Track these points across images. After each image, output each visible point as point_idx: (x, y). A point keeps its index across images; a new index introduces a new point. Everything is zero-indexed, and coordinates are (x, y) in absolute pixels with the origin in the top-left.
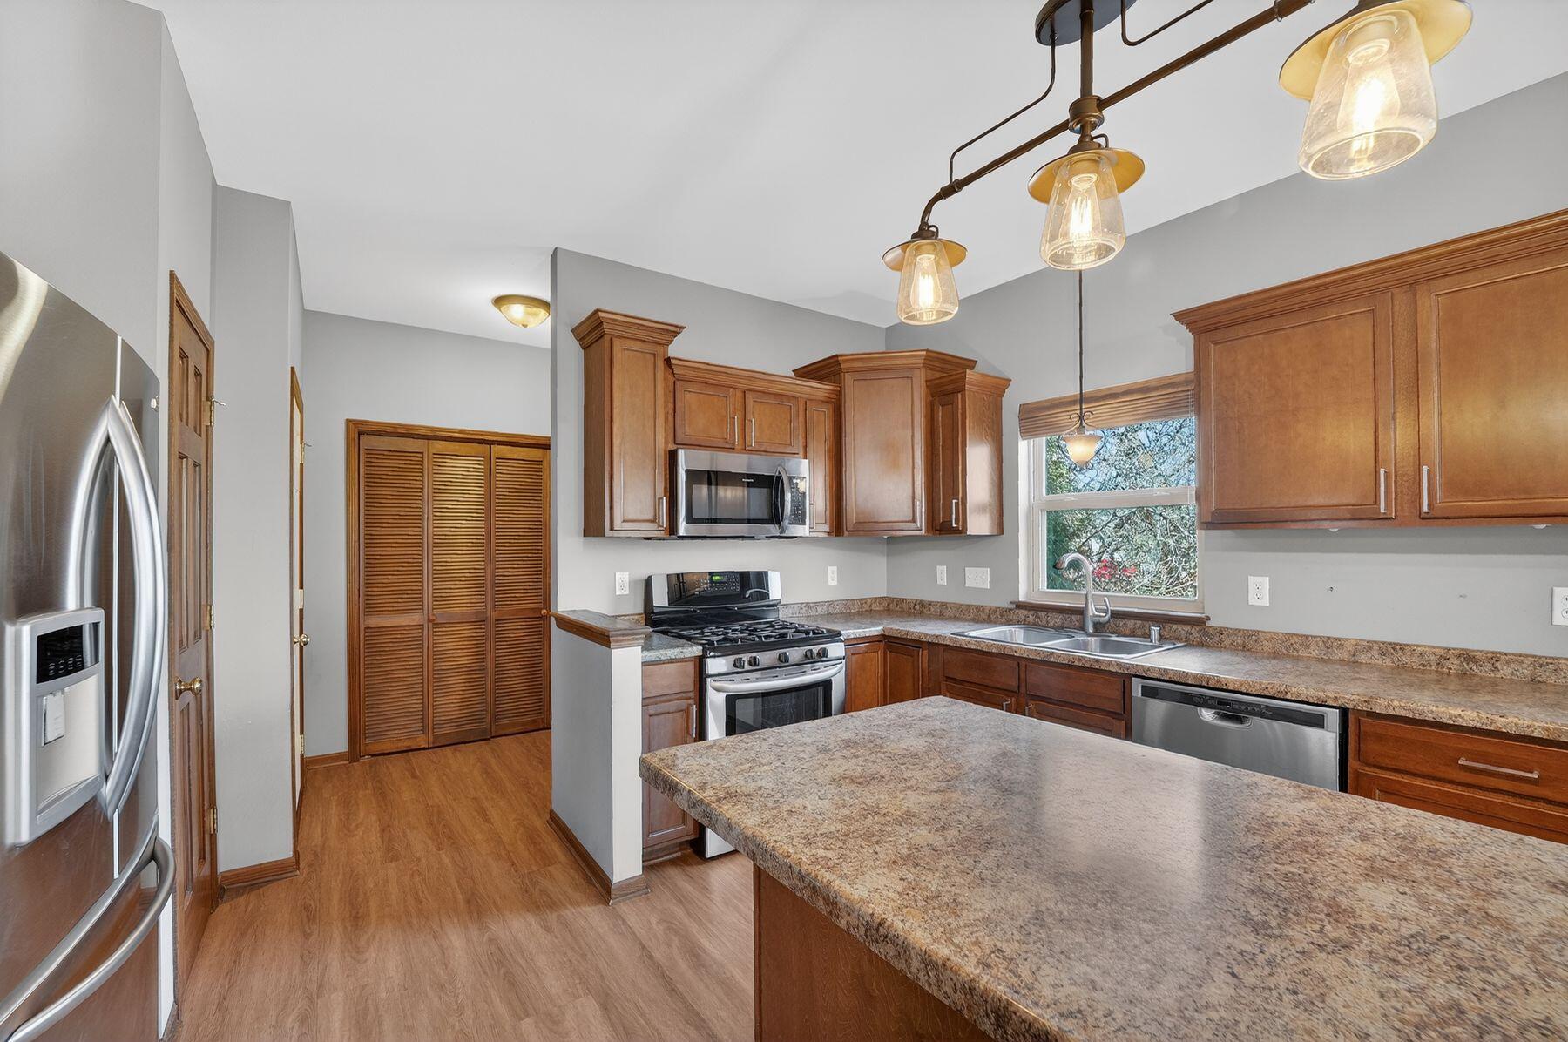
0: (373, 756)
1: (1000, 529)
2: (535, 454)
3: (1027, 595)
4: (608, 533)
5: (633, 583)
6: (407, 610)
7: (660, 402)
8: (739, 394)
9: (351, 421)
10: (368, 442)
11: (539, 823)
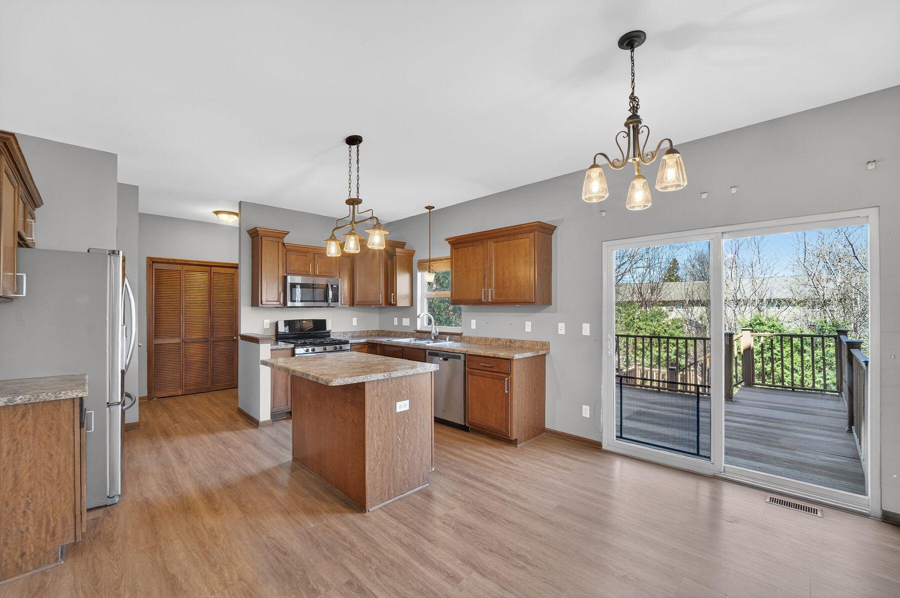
0: (158, 398)
1: (412, 304)
2: (232, 271)
3: (421, 328)
4: (260, 305)
5: (271, 324)
6: (173, 337)
7: (280, 258)
8: (312, 255)
9: (149, 258)
10: (156, 266)
11: (234, 413)
